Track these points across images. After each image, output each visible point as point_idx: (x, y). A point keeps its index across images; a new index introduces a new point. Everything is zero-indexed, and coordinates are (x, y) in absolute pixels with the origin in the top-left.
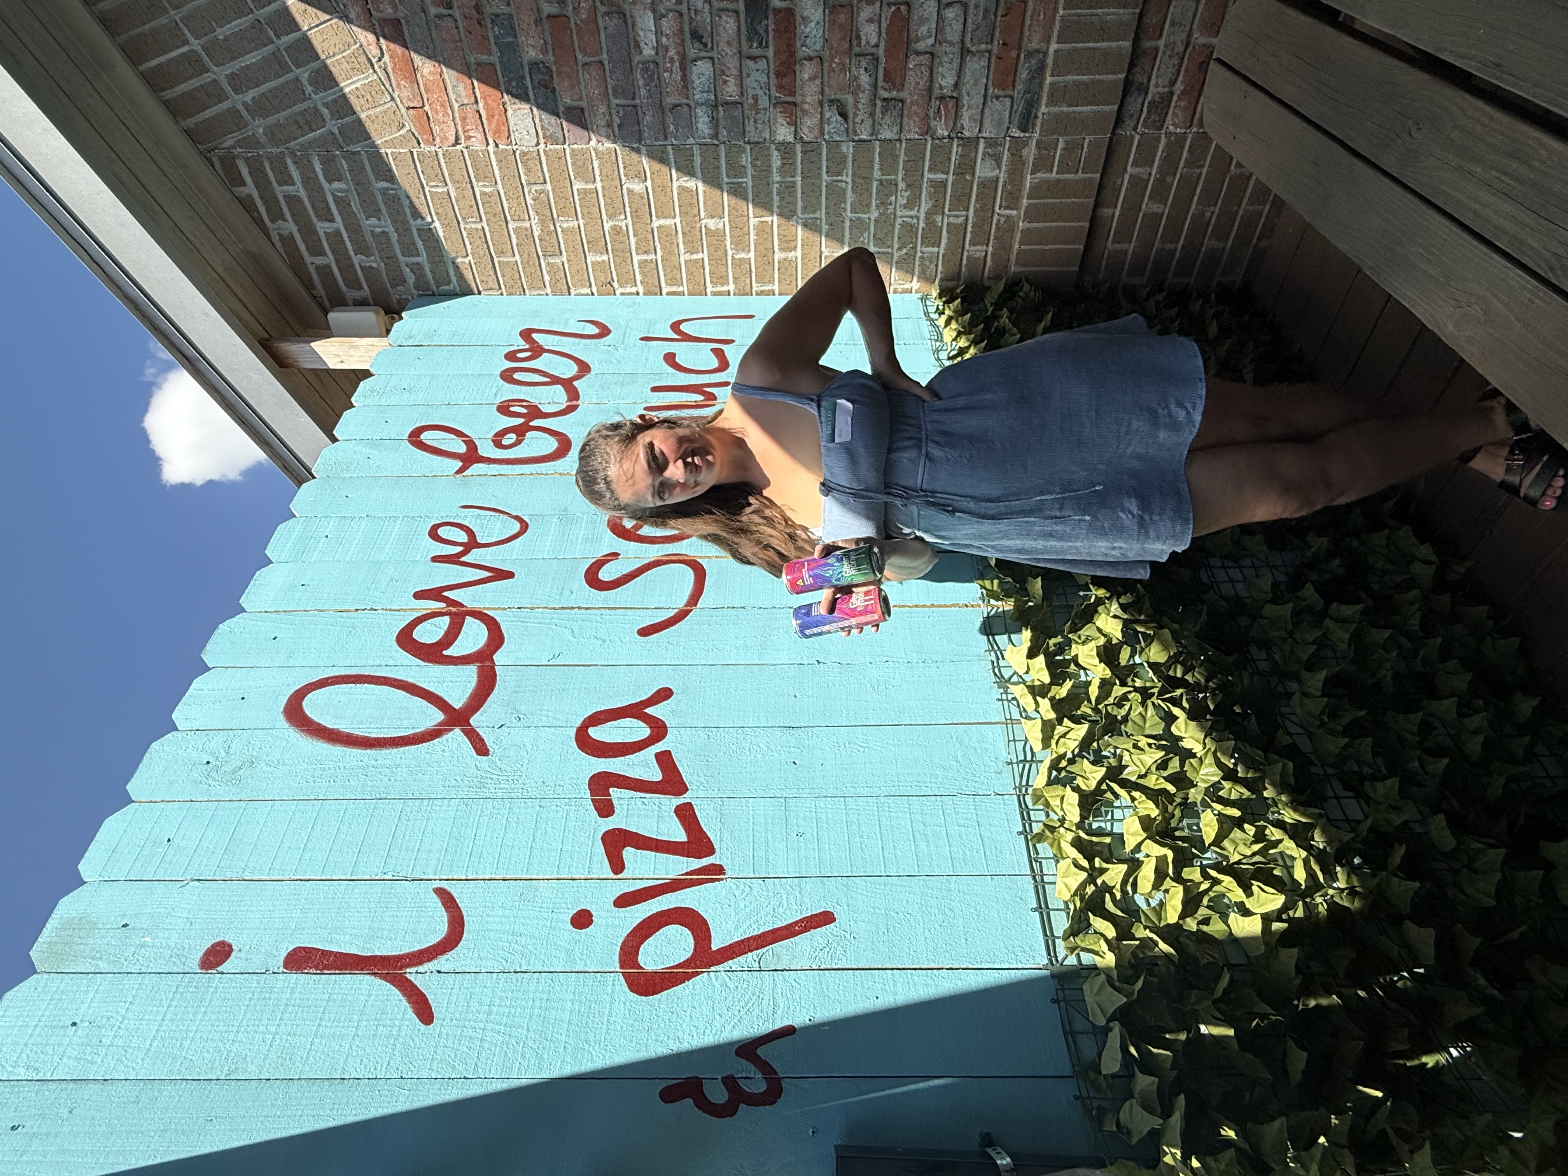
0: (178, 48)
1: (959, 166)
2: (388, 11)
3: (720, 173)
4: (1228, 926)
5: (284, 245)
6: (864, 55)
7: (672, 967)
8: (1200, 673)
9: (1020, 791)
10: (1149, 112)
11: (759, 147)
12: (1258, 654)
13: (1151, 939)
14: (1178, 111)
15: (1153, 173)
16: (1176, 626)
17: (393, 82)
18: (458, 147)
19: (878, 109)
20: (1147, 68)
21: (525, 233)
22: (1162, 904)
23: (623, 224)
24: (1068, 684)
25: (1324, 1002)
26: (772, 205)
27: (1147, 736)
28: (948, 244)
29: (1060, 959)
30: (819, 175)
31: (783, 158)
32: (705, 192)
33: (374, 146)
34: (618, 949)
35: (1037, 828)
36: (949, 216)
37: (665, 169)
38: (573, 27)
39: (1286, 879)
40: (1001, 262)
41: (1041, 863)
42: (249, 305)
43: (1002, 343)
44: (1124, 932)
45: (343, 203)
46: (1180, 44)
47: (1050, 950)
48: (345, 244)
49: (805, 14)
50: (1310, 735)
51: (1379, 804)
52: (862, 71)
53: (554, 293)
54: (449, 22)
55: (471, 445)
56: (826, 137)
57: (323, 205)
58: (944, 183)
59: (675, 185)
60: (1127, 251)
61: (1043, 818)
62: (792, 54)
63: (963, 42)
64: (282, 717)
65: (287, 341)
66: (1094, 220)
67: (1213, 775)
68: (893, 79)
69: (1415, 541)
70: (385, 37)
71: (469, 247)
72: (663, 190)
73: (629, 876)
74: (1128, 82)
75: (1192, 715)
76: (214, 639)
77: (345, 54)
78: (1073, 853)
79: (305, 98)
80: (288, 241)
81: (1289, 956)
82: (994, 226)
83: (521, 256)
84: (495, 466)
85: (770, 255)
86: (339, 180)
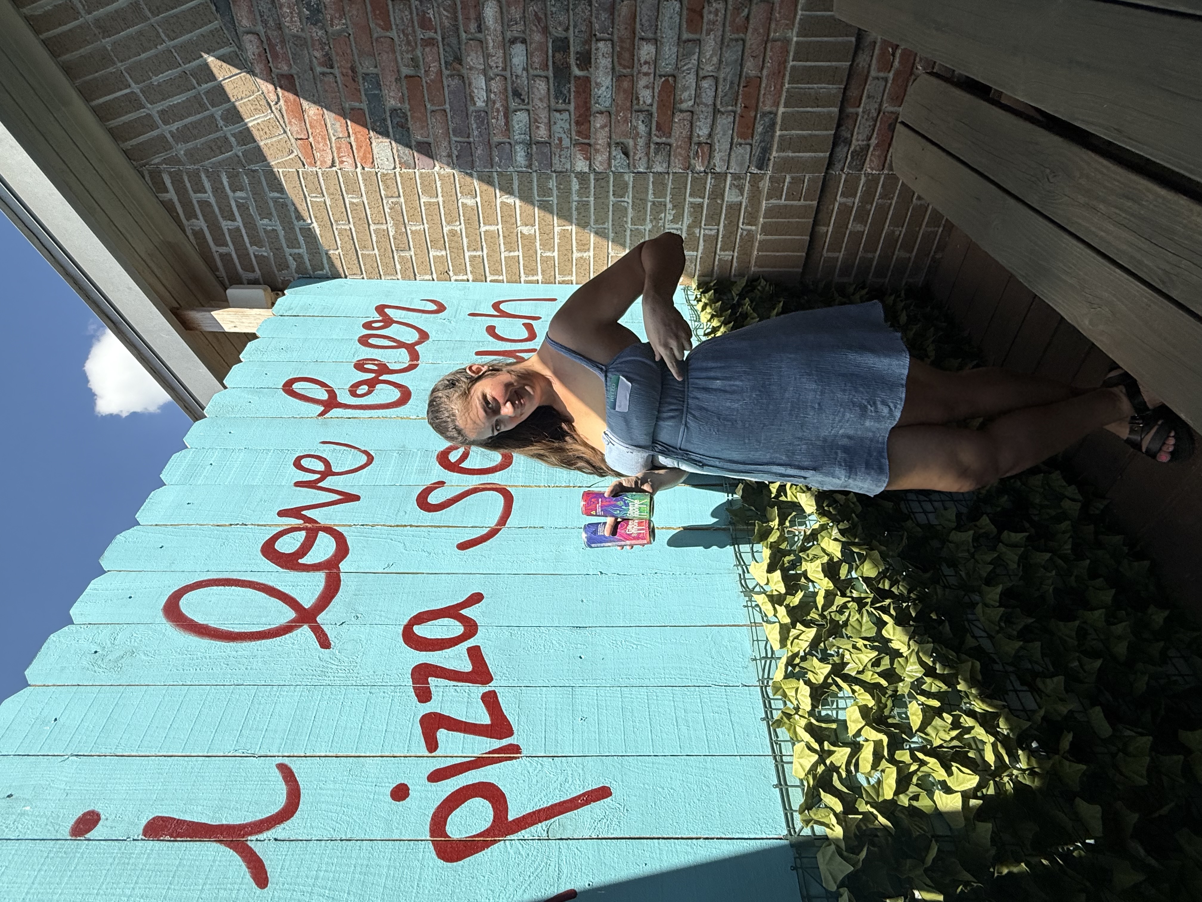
0: (121, 90)
1: (712, 193)
2: (285, 68)
3: (533, 193)
4: (934, 802)
5: (196, 238)
6: (641, 111)
7: (474, 836)
8: (902, 586)
9: (763, 683)
10: (852, 158)
11: (564, 176)
12: (947, 571)
13: (872, 813)
14: (873, 158)
15: (856, 202)
16: (883, 548)
17: (286, 120)
18: (334, 169)
19: (652, 150)
20: (851, 127)
21: (382, 233)
22: (879, 782)
23: (458, 229)
24: (800, 595)
25: (1015, 870)
26: (571, 218)
27: (864, 639)
28: (704, 249)
29: (797, 830)
30: (607, 197)
31: (580, 184)
32: (521, 206)
33: (269, 165)
34: (430, 819)
35: (777, 715)
36: (704, 229)
37: (491, 189)
38: (425, 85)
39: (979, 761)
40: (744, 263)
41: (780, 745)
42: (164, 281)
43: (745, 323)
44: (849, 807)
45: (243, 208)
46: (873, 111)
47: (789, 822)
48: (243, 238)
49: (599, 80)
50: (990, 637)
51: (1049, 696)
52: (640, 122)
53: (404, 278)
54: (331, 79)
55: (332, 394)
56: (613, 169)
57: (227, 209)
58: (701, 205)
59: (499, 201)
60: (838, 258)
61: (782, 707)
62: (588, 109)
63: (715, 104)
64: (161, 614)
65: (194, 310)
66: (813, 235)
67: (916, 672)
68: (664, 128)
69: (1064, 483)
70: (281, 87)
71: (339, 242)
72: (489, 204)
73: (441, 754)
74: (836, 136)
75: (899, 621)
76: (111, 547)
77: (250, 98)
78: (806, 737)
79: (218, 129)
80: (199, 235)
81: (985, 829)
82: (738, 237)
83: (379, 250)
84: (350, 411)
85: (570, 255)
86: (241, 190)
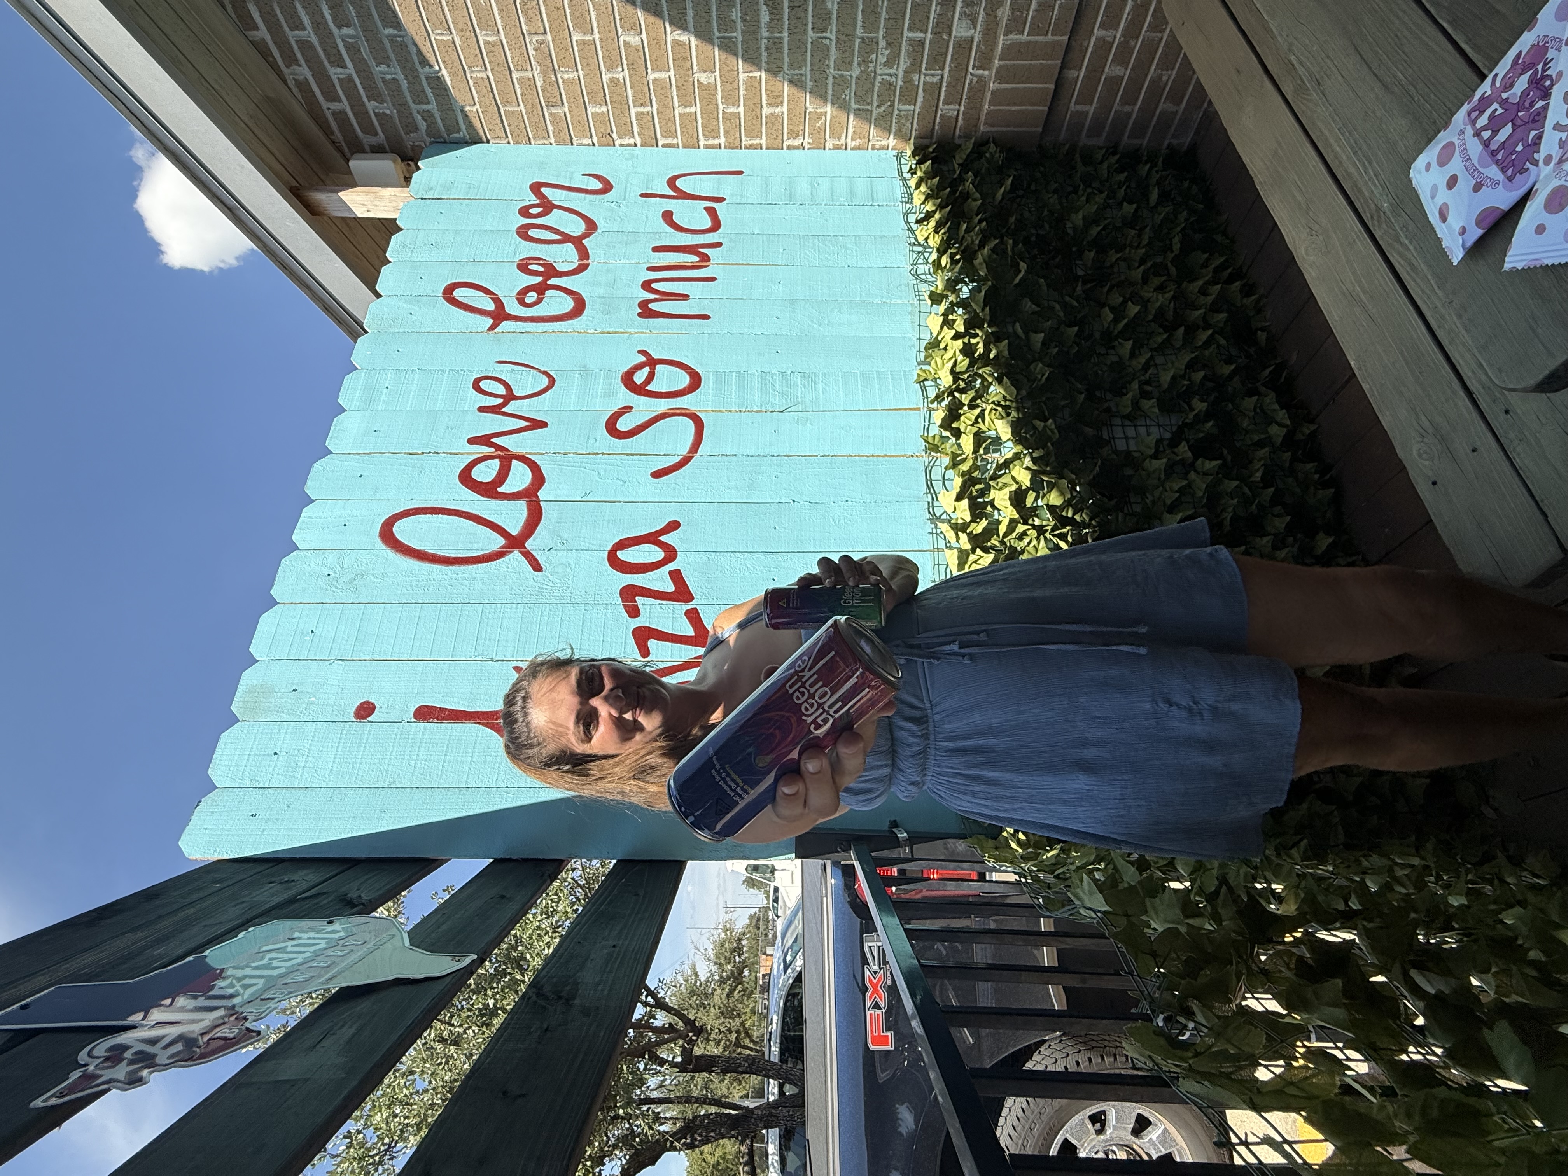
1: (937, 25)
3: (711, 27)
5: (301, 91)
8: (1087, 514)
12: (1134, 498)
15: (1118, 36)
16: (1073, 477)
21: (528, 83)
23: (620, 76)
24: (984, 523)
26: (760, 61)
28: (923, 102)
30: (805, 32)
31: (771, 14)
32: (697, 46)
36: (925, 75)
37: (659, 22)
40: (972, 120)
42: (277, 153)
45: (352, 49)
48: (358, 91)
53: (558, 143)
55: (497, 301)
57: (335, 51)
58: (922, 43)
59: (669, 38)
60: (1087, 113)
64: (379, 540)
65: (317, 190)
66: (1059, 82)
69: (1277, 407)
71: (476, 96)
72: (657, 43)
73: (652, 659)
76: (312, 476)
80: (303, 86)
82: (967, 85)
83: (525, 106)
84: (521, 323)
85: (758, 110)
86: (348, 26)
